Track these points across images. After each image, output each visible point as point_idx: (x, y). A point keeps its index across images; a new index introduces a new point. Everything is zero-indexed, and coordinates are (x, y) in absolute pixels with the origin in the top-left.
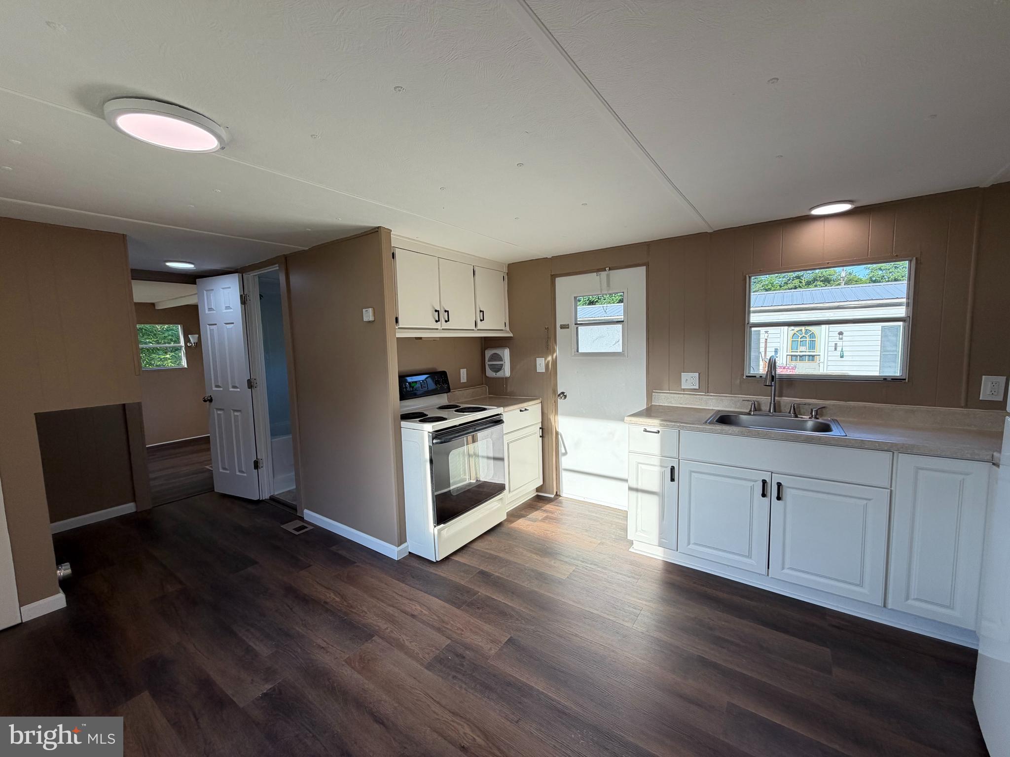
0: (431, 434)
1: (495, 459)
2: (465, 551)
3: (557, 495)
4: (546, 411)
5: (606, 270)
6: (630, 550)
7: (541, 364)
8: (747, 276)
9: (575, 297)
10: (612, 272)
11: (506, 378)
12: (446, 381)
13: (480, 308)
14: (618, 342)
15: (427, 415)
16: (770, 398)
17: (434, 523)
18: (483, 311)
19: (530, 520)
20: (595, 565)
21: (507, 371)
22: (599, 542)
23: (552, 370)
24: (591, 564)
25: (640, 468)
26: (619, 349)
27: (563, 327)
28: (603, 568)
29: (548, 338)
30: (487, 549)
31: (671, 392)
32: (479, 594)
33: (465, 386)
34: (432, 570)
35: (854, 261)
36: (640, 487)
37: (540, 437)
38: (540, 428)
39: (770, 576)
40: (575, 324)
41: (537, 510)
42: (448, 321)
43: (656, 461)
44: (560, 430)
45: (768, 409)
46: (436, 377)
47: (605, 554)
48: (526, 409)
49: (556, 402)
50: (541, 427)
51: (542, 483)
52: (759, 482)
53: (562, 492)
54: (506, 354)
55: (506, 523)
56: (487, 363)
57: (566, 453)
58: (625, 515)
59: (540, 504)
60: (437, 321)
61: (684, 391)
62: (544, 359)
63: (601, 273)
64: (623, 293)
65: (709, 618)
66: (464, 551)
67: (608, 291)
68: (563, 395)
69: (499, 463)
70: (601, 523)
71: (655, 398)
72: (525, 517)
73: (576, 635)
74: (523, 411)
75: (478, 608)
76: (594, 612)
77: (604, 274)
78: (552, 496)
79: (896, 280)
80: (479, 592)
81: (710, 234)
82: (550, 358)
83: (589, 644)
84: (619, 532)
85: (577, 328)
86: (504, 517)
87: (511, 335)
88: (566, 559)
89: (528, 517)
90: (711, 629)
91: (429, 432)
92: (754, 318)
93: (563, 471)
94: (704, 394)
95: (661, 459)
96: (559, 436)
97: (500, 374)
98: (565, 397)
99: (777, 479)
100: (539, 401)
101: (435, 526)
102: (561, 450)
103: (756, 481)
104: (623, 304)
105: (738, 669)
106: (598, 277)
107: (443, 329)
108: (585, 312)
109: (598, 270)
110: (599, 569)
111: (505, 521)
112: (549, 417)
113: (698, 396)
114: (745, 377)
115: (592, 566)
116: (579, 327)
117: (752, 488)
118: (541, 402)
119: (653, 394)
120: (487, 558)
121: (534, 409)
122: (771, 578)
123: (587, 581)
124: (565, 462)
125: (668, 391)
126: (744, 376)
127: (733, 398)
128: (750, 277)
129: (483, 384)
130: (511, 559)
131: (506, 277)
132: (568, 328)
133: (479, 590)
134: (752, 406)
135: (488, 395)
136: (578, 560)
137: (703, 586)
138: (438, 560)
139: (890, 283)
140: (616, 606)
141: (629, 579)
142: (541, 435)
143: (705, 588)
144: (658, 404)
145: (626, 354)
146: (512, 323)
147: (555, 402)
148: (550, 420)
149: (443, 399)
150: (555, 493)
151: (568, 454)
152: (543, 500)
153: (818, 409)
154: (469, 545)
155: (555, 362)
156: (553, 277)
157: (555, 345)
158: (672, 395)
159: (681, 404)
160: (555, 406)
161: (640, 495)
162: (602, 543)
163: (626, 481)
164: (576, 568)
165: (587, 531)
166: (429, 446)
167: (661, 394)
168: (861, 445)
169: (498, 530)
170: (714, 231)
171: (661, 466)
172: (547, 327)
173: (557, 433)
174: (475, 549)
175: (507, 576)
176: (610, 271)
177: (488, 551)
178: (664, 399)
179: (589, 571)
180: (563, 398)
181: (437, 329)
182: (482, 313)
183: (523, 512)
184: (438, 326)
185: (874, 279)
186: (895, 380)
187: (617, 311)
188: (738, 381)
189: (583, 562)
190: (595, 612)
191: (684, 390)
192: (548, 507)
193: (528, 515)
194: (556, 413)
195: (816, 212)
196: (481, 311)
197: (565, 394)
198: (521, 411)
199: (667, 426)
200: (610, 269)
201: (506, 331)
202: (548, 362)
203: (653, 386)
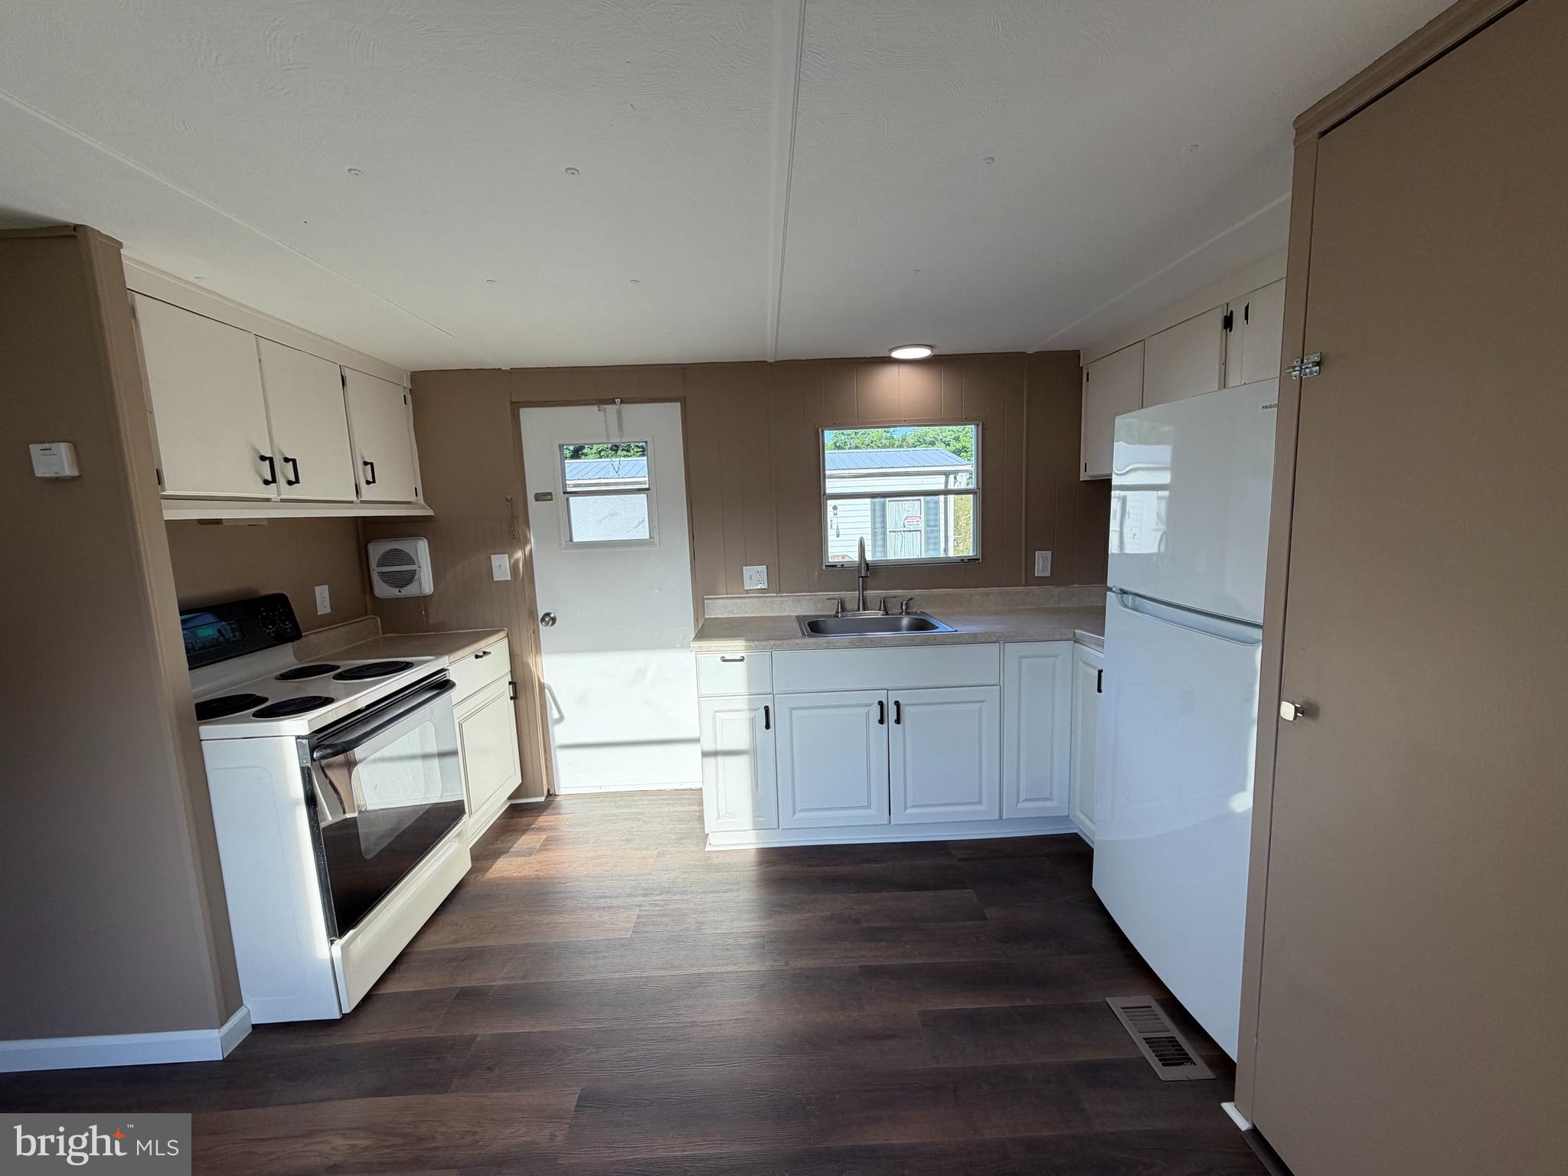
0: (305, 741)
1: (442, 755)
2: (405, 965)
3: (550, 795)
4: (517, 651)
5: (615, 403)
6: (707, 849)
7: (501, 566)
8: (820, 430)
9: (560, 445)
10: (628, 408)
11: (426, 598)
12: (290, 615)
13: (363, 457)
14: (643, 521)
15: (266, 700)
16: (858, 592)
17: (329, 935)
18: (372, 464)
19: (518, 854)
20: (668, 892)
21: (426, 583)
22: (656, 852)
23: (525, 578)
24: (660, 894)
25: (717, 718)
26: (645, 535)
27: (539, 497)
28: (682, 893)
29: (512, 517)
30: (456, 941)
31: (729, 596)
32: (478, 1038)
33: (327, 622)
34: (337, 1039)
35: (927, 421)
36: (720, 747)
37: (511, 698)
38: (510, 683)
39: (892, 823)
40: (564, 493)
41: (524, 832)
42: (297, 481)
43: (742, 703)
44: (546, 681)
45: (856, 607)
46: (262, 609)
47: (674, 870)
48: (485, 653)
49: (536, 632)
50: (510, 680)
51: (521, 781)
52: (874, 705)
53: (559, 788)
54: (422, 550)
55: (473, 876)
56: (375, 570)
57: (561, 718)
58: (696, 796)
59: (525, 820)
60: (266, 482)
61: (747, 593)
62: (507, 555)
63: (607, 406)
64: (646, 442)
65: (847, 908)
66: (403, 967)
67: (621, 437)
68: (550, 619)
69: (449, 761)
70: (645, 822)
71: (708, 608)
72: (508, 852)
73: (693, 1024)
74: (481, 657)
75: (489, 1069)
76: (701, 971)
77: (611, 409)
78: (542, 799)
79: (857, 447)
80: (476, 1036)
81: (771, 364)
82: (519, 555)
83: (717, 1027)
84: (678, 826)
85: (568, 499)
86: (467, 865)
87: (429, 512)
88: (619, 902)
89: (512, 850)
90: (857, 921)
91: (298, 737)
92: (831, 486)
93: (558, 750)
94: (775, 595)
95: (749, 699)
96: (547, 691)
97: (410, 591)
98: (554, 620)
99: (894, 696)
100: (503, 634)
101: (332, 942)
102: (551, 714)
103: (870, 705)
104: (645, 458)
105: (905, 961)
106: (602, 413)
107: (283, 501)
108: (578, 472)
109: (601, 402)
110: (676, 897)
111: (469, 873)
112: (524, 659)
113: (768, 599)
114: (824, 568)
115: (663, 897)
116: (571, 498)
117: (868, 715)
118: (507, 636)
119: (705, 601)
120: (463, 960)
121: (497, 647)
122: (894, 825)
123: (667, 925)
124: (560, 734)
125: (726, 596)
126: (822, 566)
127: (812, 597)
128: (823, 431)
129: (366, 613)
130: (510, 941)
131: (409, 397)
132: (551, 499)
133: (476, 1032)
134: (838, 606)
135: (381, 636)
136: (637, 896)
137: (819, 865)
138: (347, 1010)
139: (852, 451)
140: (729, 947)
141: (727, 895)
142: (512, 695)
143: (822, 868)
144: (714, 617)
145: (657, 540)
146: (429, 490)
147: (534, 633)
148: (529, 665)
149: (284, 657)
150: (546, 793)
151: (565, 720)
152: (526, 810)
153: (908, 601)
154: (407, 951)
155: (529, 561)
156: (516, 406)
157: (527, 530)
158: (733, 601)
159: (746, 613)
160: (535, 641)
161: (720, 759)
162: (661, 854)
163: (697, 741)
164: (641, 911)
165: (628, 841)
166: (303, 769)
167: (718, 601)
168: (973, 640)
169: (462, 892)
170: (776, 362)
171: (751, 710)
172: (509, 497)
173: (542, 687)
174: (428, 952)
175: (524, 978)
176: (622, 405)
177: (459, 945)
178: (721, 608)
179: (663, 906)
180: (551, 623)
181: (268, 500)
182: (369, 466)
183: (499, 845)
184: (271, 492)
185: (838, 444)
186: (971, 560)
187: (634, 469)
188: (816, 574)
189: (646, 895)
190: (703, 970)
191: (747, 591)
192: (543, 820)
193: (510, 848)
194: (538, 650)
195: (897, 354)
196: (366, 463)
197: (552, 615)
198: (477, 657)
199: (756, 648)
200: (622, 402)
201: (418, 504)
202: (517, 562)
203: (703, 589)
